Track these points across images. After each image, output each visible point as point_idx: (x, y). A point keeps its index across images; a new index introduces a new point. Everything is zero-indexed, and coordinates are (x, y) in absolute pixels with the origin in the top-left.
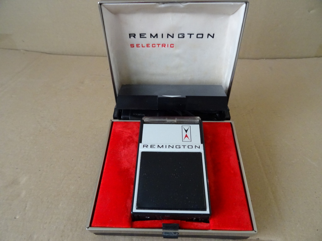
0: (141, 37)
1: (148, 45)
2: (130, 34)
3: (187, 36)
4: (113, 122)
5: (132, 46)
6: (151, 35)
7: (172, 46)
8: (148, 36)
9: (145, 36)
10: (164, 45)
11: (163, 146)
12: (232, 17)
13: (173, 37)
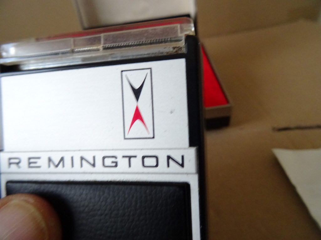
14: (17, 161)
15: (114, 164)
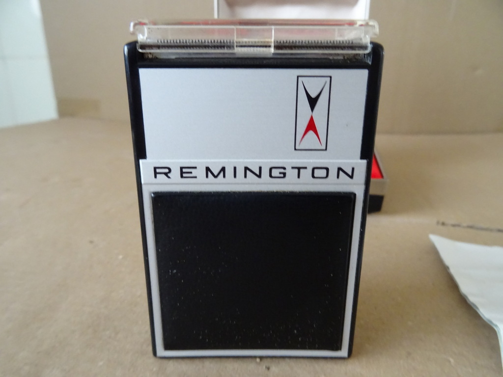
14: (167, 171)
15: (282, 175)
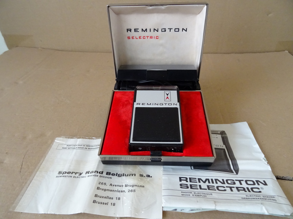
0: (135, 32)
1: (140, 37)
2: (127, 29)
3: (168, 30)
4: (114, 92)
5: (129, 38)
6: (142, 29)
7: (157, 38)
8: (140, 30)
9: (138, 30)
10: (151, 37)
11: (151, 104)
12: (198, 16)
13: (158, 31)
